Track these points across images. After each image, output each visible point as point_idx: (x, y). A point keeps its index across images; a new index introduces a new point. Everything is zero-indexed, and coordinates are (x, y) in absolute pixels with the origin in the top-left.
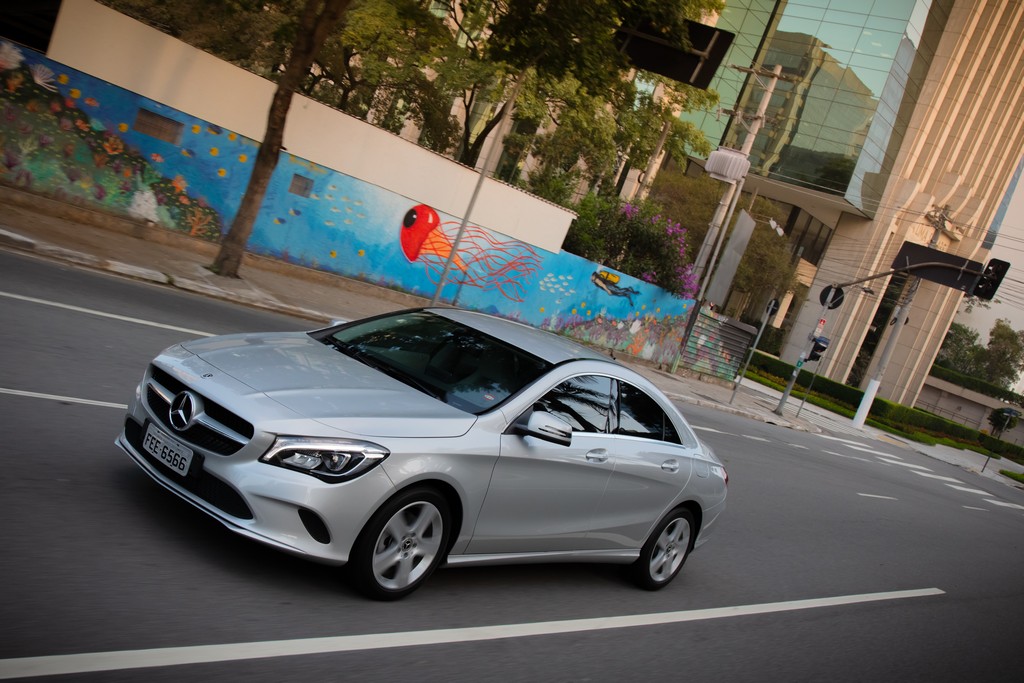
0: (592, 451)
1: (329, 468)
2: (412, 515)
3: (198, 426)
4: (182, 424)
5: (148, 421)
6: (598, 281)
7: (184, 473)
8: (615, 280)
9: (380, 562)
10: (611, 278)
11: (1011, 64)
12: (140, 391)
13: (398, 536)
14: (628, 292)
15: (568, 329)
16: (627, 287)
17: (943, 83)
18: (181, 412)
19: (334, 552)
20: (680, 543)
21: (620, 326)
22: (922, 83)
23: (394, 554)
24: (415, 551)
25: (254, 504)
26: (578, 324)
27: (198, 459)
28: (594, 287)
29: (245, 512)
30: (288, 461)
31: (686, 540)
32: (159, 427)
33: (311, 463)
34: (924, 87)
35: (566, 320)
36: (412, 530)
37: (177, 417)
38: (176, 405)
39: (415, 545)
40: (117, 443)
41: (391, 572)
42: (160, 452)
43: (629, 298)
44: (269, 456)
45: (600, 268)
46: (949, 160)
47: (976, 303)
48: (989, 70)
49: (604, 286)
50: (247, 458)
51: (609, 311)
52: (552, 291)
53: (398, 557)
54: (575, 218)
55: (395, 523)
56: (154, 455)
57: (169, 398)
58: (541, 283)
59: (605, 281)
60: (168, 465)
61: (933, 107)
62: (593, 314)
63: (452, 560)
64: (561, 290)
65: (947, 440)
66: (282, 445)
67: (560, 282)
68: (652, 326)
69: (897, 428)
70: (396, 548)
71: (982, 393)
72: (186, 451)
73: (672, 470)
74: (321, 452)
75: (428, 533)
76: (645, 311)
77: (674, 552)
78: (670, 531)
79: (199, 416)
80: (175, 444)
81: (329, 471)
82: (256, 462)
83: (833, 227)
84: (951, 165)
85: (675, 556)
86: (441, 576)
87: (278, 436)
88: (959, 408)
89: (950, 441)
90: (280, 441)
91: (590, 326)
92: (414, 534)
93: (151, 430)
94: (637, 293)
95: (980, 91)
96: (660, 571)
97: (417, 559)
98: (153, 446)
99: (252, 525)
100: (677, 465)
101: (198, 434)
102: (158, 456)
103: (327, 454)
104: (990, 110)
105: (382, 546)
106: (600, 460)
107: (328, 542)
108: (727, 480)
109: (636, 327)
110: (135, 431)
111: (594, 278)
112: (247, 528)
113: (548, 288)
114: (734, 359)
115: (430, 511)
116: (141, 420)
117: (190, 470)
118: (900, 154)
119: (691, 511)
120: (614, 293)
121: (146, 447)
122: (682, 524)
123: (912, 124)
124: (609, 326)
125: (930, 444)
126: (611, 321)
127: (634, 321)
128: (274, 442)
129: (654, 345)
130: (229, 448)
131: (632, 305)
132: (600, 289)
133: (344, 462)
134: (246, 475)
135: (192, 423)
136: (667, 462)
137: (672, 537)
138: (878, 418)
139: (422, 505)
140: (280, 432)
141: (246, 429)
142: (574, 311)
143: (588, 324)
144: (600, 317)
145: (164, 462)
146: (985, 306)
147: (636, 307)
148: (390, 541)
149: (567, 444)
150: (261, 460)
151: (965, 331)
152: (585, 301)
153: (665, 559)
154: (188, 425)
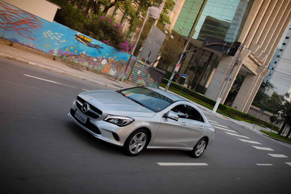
0: (183, 123)
1: (121, 123)
2: (139, 136)
3: (89, 112)
4: (85, 111)
5: (76, 110)
6: (78, 39)
7: (85, 123)
8: (89, 40)
9: (131, 147)
10: (85, 39)
11: (275, 14)
12: (74, 103)
13: (135, 141)
14: (96, 46)
15: (65, 56)
16: (96, 44)
17: (253, 16)
18: (85, 108)
19: (120, 144)
20: (203, 146)
21: (95, 60)
22: (247, 16)
23: (134, 145)
24: (139, 144)
25: (101, 131)
26: (70, 55)
27: (88, 119)
28: (78, 41)
29: (99, 133)
30: (110, 121)
31: (205, 145)
32: (79, 111)
33: (116, 122)
34: (248, 17)
35: (63, 53)
36: (139, 139)
37: (84, 109)
38: (83, 106)
39: (139, 143)
40: (68, 115)
41: (134, 150)
42: (79, 118)
43: (98, 49)
44: (106, 119)
45: (79, 34)
46: (256, 41)
47: (270, 88)
48: (268, 15)
49: (83, 42)
50: (100, 120)
51: (87, 52)
52: (52, 38)
53: (136, 146)
54: (60, 8)
55: (135, 138)
56: (77, 118)
57: (82, 105)
58: (44, 33)
59: (83, 40)
60: (81, 120)
61: (250, 23)
62: (78, 52)
63: (148, 147)
64: (58, 39)
65: (248, 121)
66: (109, 117)
67: (56, 35)
68: (113, 63)
69: (228, 114)
70: (135, 144)
71: (269, 112)
72: (85, 117)
73: (202, 129)
74: (118, 119)
75: (143, 140)
76: (109, 56)
77: (201, 149)
78: (200, 144)
79: (89, 109)
80: (83, 115)
81: (120, 124)
82: (102, 121)
83: (221, 57)
84: (257, 42)
85: (202, 149)
86: (145, 151)
87: (108, 115)
88: (262, 116)
89: (249, 121)
90: (108, 116)
91: (77, 57)
92: (139, 140)
93: (77, 112)
94: (102, 48)
95: (266, 21)
96: (198, 153)
97: (140, 146)
98: (77, 116)
99: (101, 136)
100: (203, 127)
101: (88, 113)
102: (78, 118)
103: (119, 120)
104: (269, 28)
105: (132, 143)
106: (185, 125)
107: (119, 141)
108: (215, 132)
109: (104, 62)
110: (73, 112)
111: (76, 37)
112: (99, 137)
113: (49, 37)
114: (156, 82)
115: (143, 135)
116: (75, 110)
117: (86, 122)
118: (241, 37)
119: (206, 139)
120: (89, 46)
121: (76, 116)
122: (203, 142)
123: (244, 28)
124: (88, 59)
125: (238, 120)
126: (89, 57)
127: (103, 59)
128: (107, 116)
129: (115, 71)
130: (96, 117)
131: (100, 52)
132: (80, 43)
133: (123, 122)
134: (100, 124)
135: (87, 111)
136: (201, 127)
137: (200, 146)
138: (223, 111)
139: (141, 133)
140: (109, 114)
141: (101, 113)
142: (67, 49)
143: (77, 56)
144: (83, 54)
145: (80, 120)
146: (273, 89)
147: (103, 54)
148: (133, 142)
149: (177, 120)
150: (104, 120)
151: (267, 96)
152: (73, 46)
153: (199, 151)
154: (86, 111)
